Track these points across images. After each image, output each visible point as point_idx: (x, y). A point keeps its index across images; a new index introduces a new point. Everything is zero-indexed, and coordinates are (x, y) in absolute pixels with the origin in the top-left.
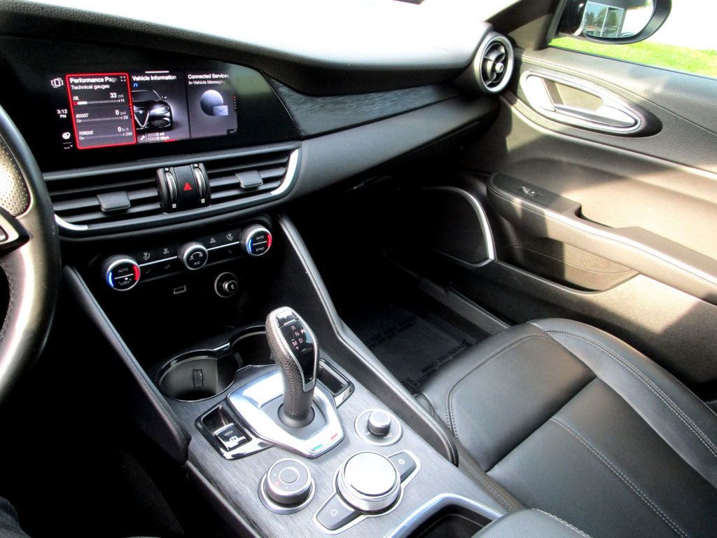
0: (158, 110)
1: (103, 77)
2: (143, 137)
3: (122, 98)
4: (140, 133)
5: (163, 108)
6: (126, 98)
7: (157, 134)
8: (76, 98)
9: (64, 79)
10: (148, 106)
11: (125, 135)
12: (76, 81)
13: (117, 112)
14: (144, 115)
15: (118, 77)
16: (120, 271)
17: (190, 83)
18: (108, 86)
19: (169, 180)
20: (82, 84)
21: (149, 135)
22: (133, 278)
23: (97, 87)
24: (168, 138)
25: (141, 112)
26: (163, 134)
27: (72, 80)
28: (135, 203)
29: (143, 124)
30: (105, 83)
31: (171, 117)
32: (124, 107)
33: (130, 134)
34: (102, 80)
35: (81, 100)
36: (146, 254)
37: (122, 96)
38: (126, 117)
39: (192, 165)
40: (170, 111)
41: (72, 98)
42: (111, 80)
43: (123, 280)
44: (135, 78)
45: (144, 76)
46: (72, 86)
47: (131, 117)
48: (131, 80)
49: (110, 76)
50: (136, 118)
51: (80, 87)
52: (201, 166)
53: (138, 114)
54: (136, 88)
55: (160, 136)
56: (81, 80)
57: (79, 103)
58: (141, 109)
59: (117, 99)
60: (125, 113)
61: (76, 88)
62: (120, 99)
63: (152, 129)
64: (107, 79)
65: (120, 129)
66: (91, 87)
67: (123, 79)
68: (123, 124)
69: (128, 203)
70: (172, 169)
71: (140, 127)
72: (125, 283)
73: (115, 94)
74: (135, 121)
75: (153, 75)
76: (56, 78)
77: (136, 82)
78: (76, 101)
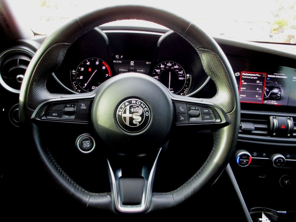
0: (276, 91)
1: (256, 74)
2: (266, 101)
3: (261, 83)
4: (265, 99)
5: (278, 90)
6: (263, 84)
7: (273, 101)
8: (243, 81)
9: (240, 73)
10: (272, 88)
11: (258, 99)
12: (245, 74)
13: (258, 89)
14: (269, 92)
15: (262, 75)
16: (243, 157)
17: (293, 80)
18: (257, 78)
19: (275, 122)
20: (247, 76)
21: (269, 101)
22: (247, 162)
23: (252, 78)
24: (277, 103)
25: (268, 90)
26: (275, 101)
27: (243, 74)
28: (256, 129)
29: (267, 96)
30: (256, 77)
31: (280, 95)
32: (261, 88)
33: (261, 99)
34: (255, 75)
35: (245, 82)
36: (255, 153)
37: (262, 83)
38: (261, 92)
39: (287, 117)
40: (281, 92)
41: (241, 81)
42: (258, 75)
43: (243, 161)
44: (269, 76)
45: (273, 75)
46: (243, 76)
47: (263, 92)
48: (267, 76)
49: (258, 74)
50: (265, 93)
51: (246, 77)
52: (292, 118)
53: (266, 91)
54: (268, 80)
55: (273, 102)
56: (246, 74)
57: (243, 83)
58: (268, 89)
59: (259, 83)
60: (261, 90)
61: (244, 77)
62: (260, 84)
63: (271, 98)
64: (257, 75)
65: (257, 96)
66: (250, 77)
67: (264, 76)
68: (259, 94)
69: (254, 128)
70: (277, 117)
71: (266, 97)
72: (244, 163)
73: (259, 81)
74: (264, 94)
75: (277, 75)
76: (237, 72)
77: (269, 77)
78: (243, 82)
